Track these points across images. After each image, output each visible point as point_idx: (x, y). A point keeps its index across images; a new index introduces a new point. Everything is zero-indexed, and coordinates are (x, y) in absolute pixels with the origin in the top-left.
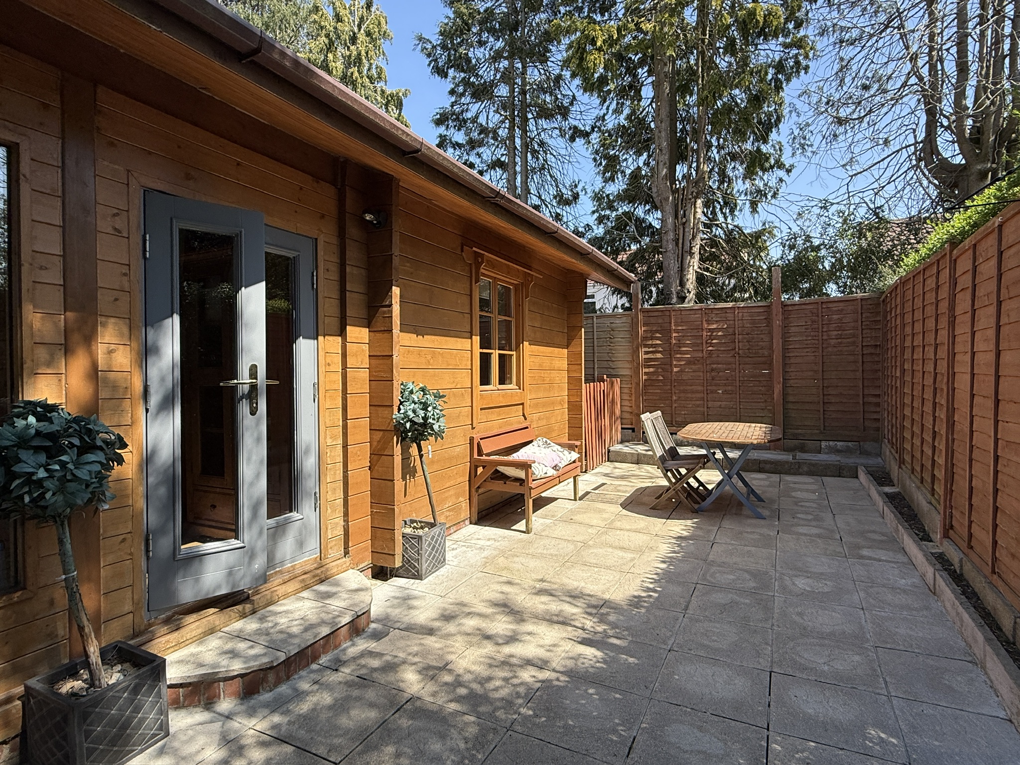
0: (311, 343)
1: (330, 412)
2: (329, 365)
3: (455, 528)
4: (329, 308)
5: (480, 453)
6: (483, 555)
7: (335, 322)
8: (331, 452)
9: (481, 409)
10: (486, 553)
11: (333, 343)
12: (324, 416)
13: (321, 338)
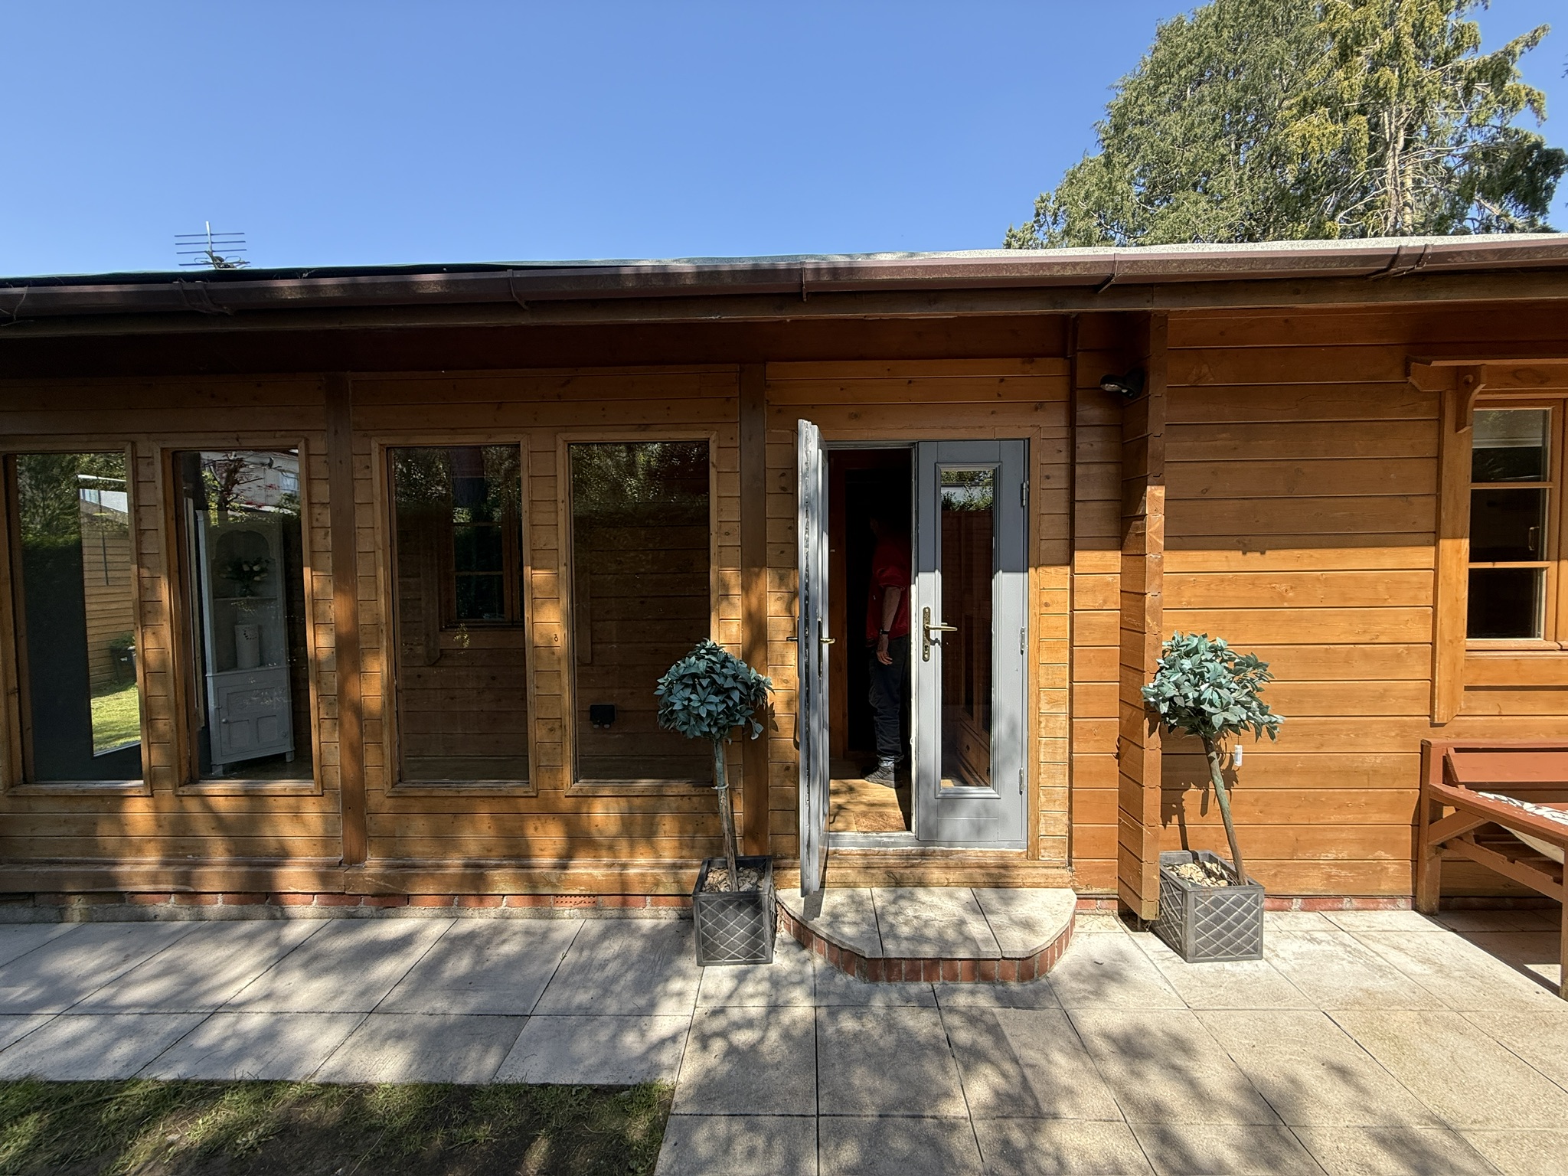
0: (1017, 578)
1: (1047, 669)
2: (1047, 605)
3: (1356, 903)
4: (1051, 528)
5: (1449, 777)
6: (1365, 985)
7: (1060, 547)
8: (1047, 721)
9: (1467, 688)
10: (1381, 984)
11: (1056, 577)
12: (1037, 673)
13: (1032, 570)
